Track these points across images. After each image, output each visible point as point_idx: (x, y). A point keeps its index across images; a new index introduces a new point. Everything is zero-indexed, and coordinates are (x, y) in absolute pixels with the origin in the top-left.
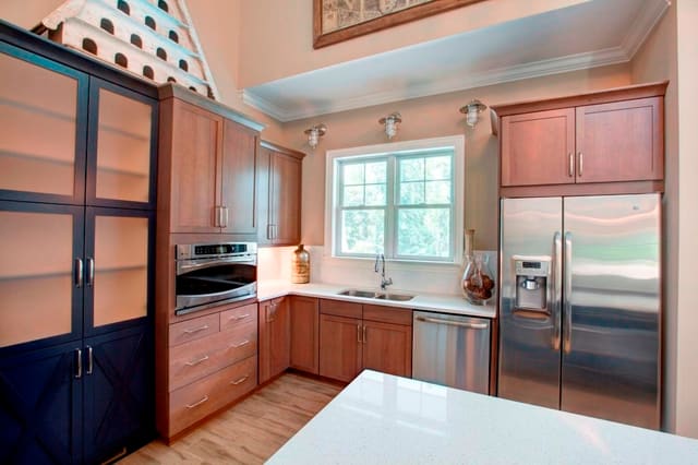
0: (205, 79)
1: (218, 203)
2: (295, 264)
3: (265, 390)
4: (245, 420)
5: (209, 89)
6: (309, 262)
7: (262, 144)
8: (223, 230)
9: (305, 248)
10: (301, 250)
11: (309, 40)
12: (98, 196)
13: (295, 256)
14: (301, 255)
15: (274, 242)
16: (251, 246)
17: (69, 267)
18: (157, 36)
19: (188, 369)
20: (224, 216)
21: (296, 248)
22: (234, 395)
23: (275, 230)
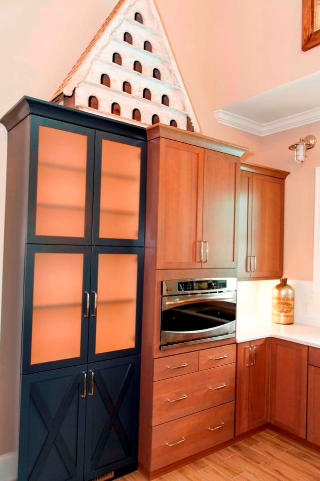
0: (184, 109)
1: (199, 238)
2: (276, 301)
3: (240, 443)
4: (221, 473)
5: (188, 119)
6: (293, 299)
7: (242, 168)
8: (204, 265)
9: (288, 282)
10: (284, 284)
11: (298, 42)
12: (101, 236)
13: (276, 291)
14: (284, 292)
15: (253, 275)
16: (231, 282)
17: (79, 300)
18: (144, 77)
19: (169, 406)
20: (205, 250)
21: (278, 282)
22: (210, 442)
23: (254, 262)
